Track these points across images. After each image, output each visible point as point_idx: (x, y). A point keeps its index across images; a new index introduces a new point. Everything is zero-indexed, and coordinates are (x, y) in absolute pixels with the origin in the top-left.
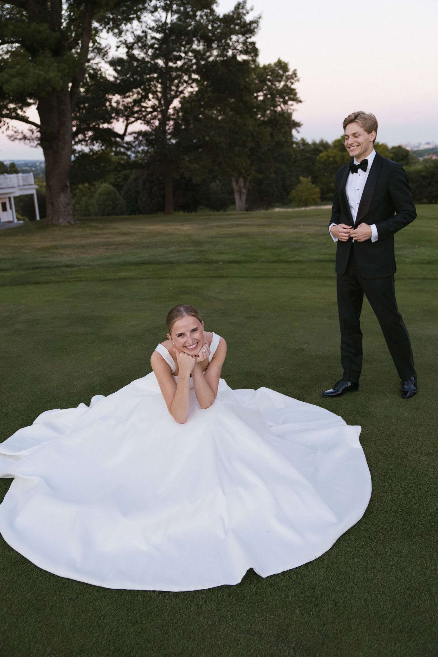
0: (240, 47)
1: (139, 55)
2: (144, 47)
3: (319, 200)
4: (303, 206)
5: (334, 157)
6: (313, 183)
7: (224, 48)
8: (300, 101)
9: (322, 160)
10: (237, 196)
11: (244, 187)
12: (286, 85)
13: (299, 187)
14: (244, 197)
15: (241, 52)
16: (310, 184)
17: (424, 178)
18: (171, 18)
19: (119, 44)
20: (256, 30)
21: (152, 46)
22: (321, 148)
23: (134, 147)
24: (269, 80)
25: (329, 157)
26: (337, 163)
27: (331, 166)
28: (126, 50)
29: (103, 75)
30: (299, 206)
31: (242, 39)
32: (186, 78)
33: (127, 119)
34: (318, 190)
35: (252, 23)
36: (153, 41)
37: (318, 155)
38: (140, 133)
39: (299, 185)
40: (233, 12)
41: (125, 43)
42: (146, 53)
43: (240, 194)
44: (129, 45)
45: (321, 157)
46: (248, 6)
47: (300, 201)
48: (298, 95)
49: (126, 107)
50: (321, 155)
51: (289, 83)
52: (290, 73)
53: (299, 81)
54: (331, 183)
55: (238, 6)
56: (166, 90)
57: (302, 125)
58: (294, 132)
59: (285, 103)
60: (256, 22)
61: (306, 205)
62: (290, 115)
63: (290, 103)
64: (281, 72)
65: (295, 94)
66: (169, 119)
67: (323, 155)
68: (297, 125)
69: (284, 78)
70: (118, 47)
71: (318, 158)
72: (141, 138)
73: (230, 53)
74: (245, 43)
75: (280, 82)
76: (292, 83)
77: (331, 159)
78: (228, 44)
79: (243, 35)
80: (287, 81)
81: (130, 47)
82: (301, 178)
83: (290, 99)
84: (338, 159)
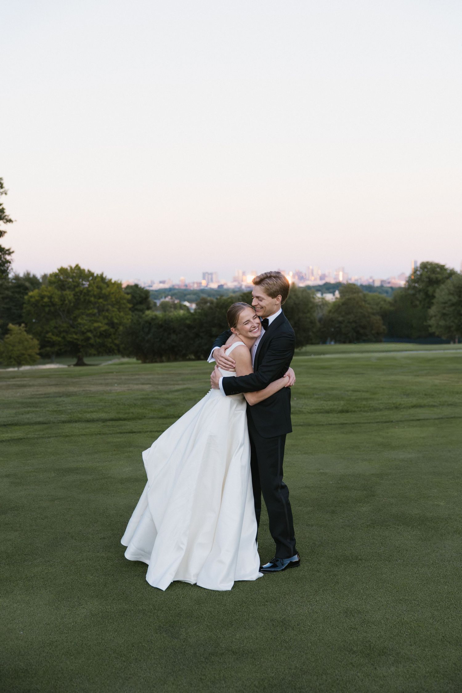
3: (38, 357)
4: (14, 366)
5: (50, 297)
6: (28, 332)
8: (10, 221)
9: (33, 300)
13: (9, 338)
16: (25, 333)
17: (189, 327)
22: (27, 284)
25: (42, 297)
26: (54, 305)
27: (47, 309)
30: (9, 365)
34: (36, 342)
37: (27, 294)
39: (7, 336)
45: (31, 297)
47: (10, 358)
48: (7, 212)
50: (31, 294)
53: (6, 194)
54: (47, 332)
57: (13, 252)
61: (19, 364)
67: (34, 293)
71: (26, 297)
77: (46, 300)
82: (11, 326)
84: (56, 300)
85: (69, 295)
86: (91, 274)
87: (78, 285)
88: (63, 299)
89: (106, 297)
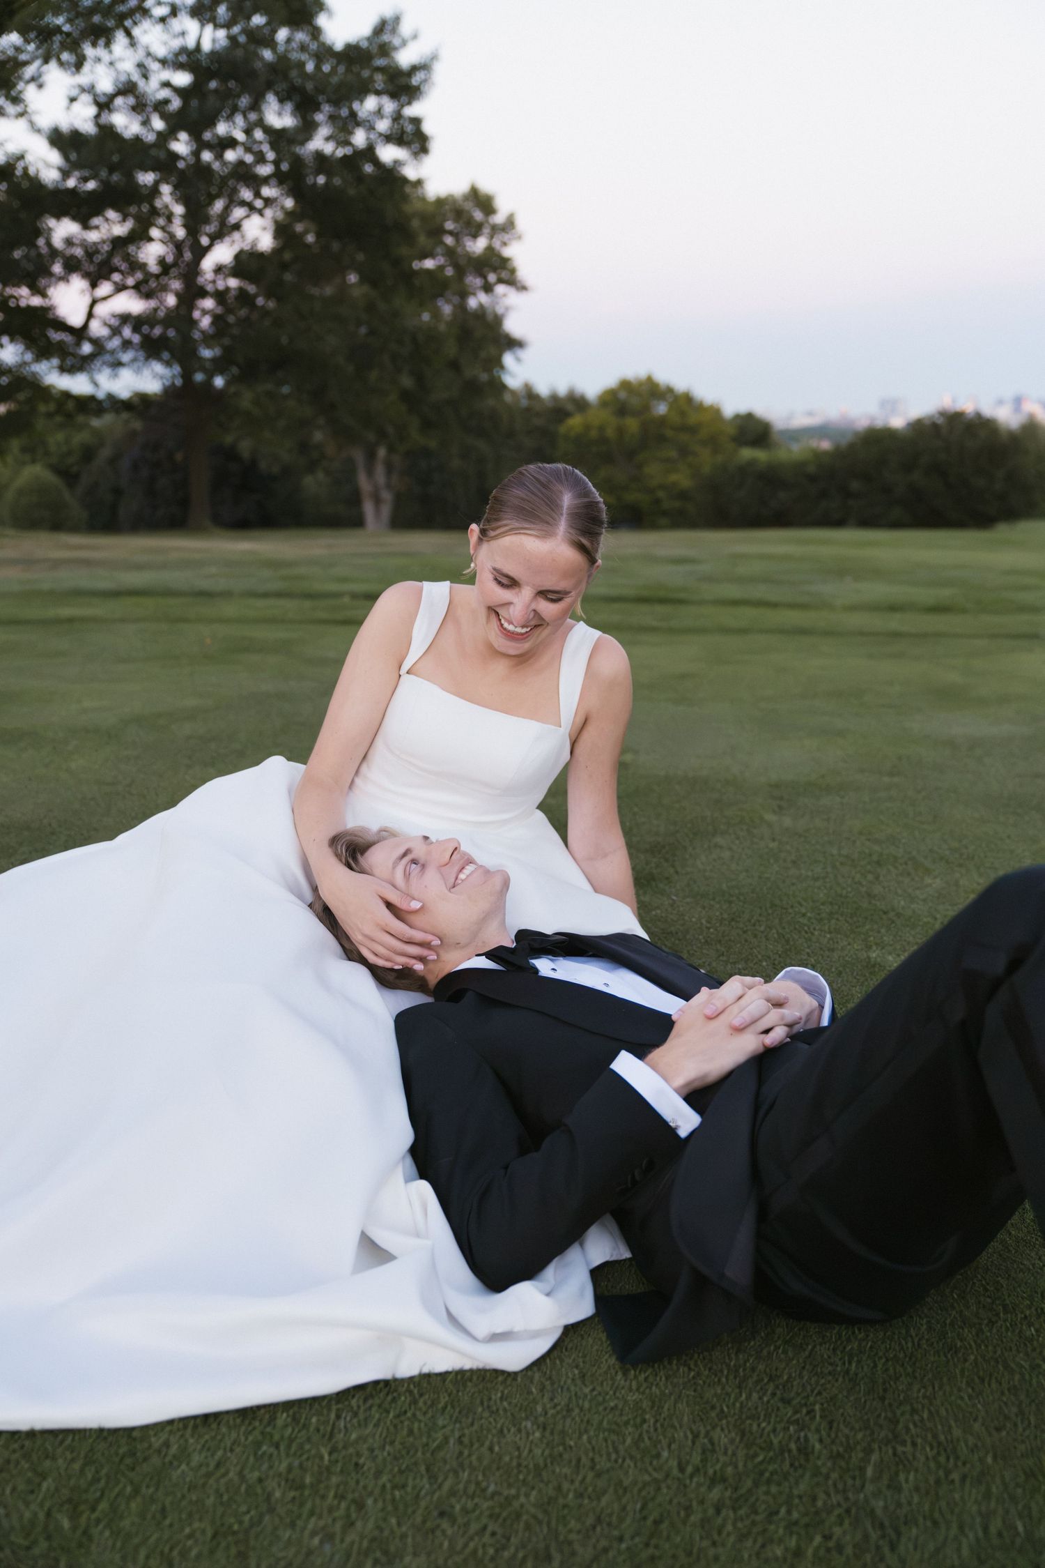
0: (383, 126)
1: (126, 127)
2: (140, 107)
5: (601, 429)
7: (345, 125)
8: (524, 288)
9: (573, 433)
10: (368, 508)
11: (388, 486)
12: (490, 249)
14: (386, 510)
15: (388, 139)
17: (812, 479)
18: (211, 38)
19: (74, 92)
20: (424, 88)
21: (160, 106)
22: (570, 407)
23: (113, 352)
24: (451, 233)
25: (587, 428)
26: (605, 442)
28: (92, 111)
29: (32, 171)
31: (389, 106)
32: (246, 194)
33: (94, 285)
35: (415, 69)
36: (164, 93)
37: (562, 422)
38: (125, 318)
40: (368, 39)
41: (90, 89)
42: (146, 123)
43: (378, 501)
44: (102, 100)
45: (571, 428)
46: (405, 29)
48: (519, 274)
49: (91, 251)
50: (570, 422)
51: (496, 244)
52: (499, 218)
53: (520, 240)
55: (381, 27)
56: (194, 221)
57: (527, 343)
58: (508, 359)
59: (488, 288)
60: (423, 67)
62: (498, 320)
63: (500, 289)
64: (478, 215)
65: (513, 271)
66: (203, 293)
67: (575, 422)
68: (513, 344)
69: (486, 230)
70: (73, 100)
71: (562, 429)
72: (127, 332)
73: (360, 138)
74: (397, 117)
75: (475, 236)
76: (505, 244)
77: (594, 433)
78: (353, 115)
79: (394, 95)
80: (492, 237)
81: (104, 105)
83: (500, 281)
84: (610, 433)
85: (632, 424)
86: (670, 390)
87: (646, 408)
88: (621, 431)
89: (692, 430)
